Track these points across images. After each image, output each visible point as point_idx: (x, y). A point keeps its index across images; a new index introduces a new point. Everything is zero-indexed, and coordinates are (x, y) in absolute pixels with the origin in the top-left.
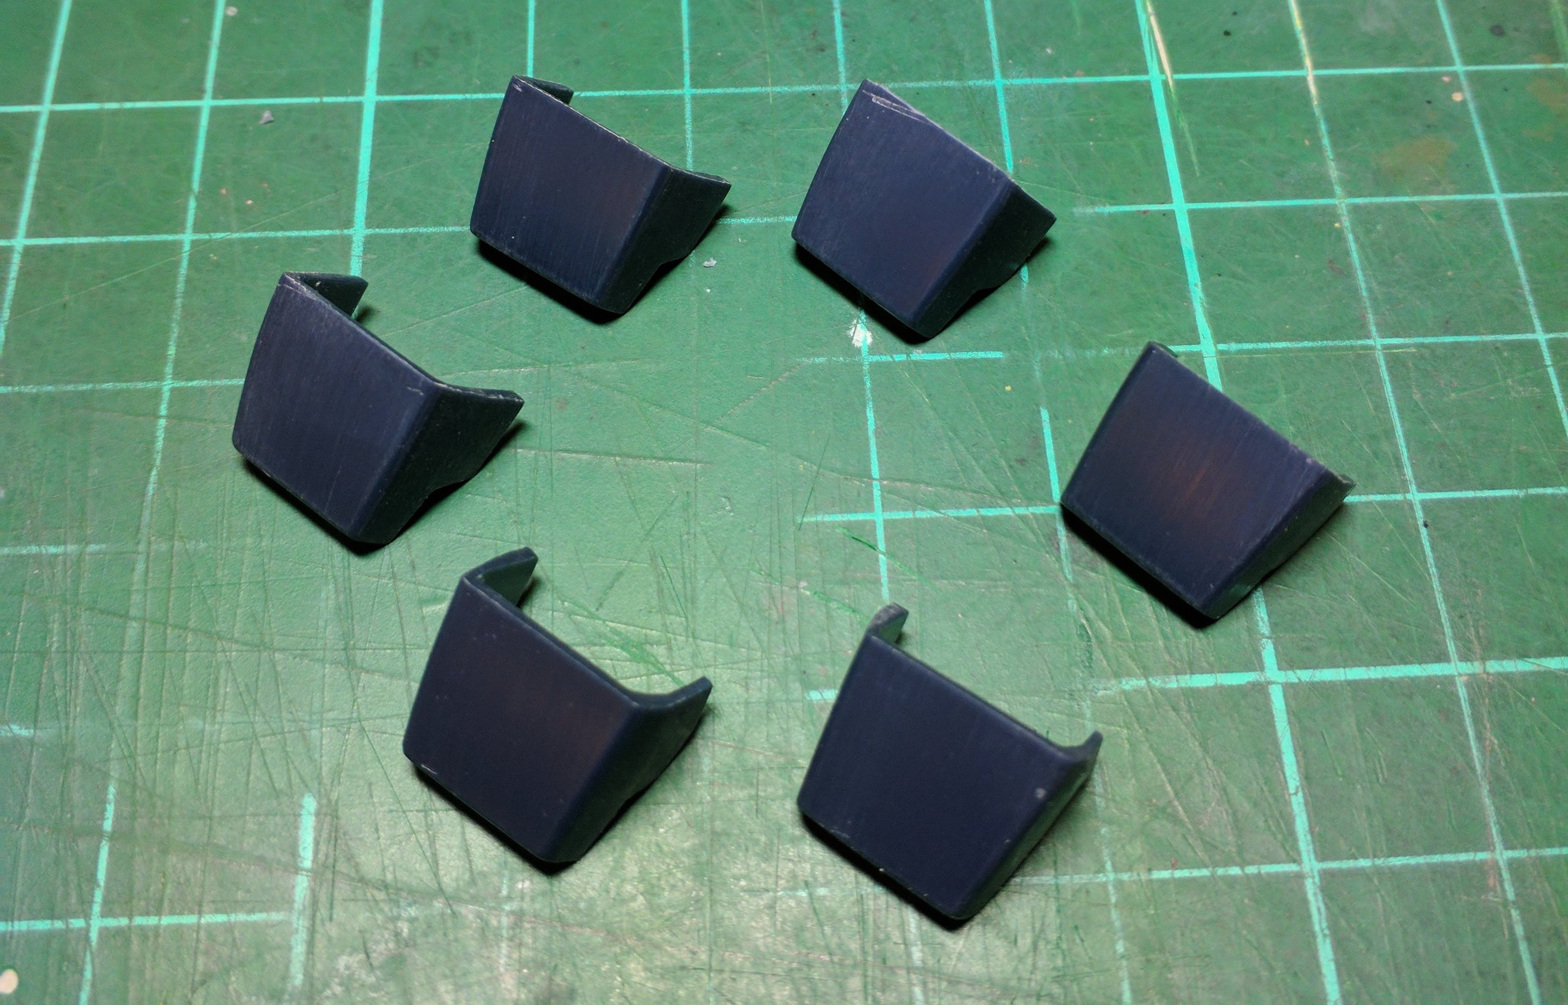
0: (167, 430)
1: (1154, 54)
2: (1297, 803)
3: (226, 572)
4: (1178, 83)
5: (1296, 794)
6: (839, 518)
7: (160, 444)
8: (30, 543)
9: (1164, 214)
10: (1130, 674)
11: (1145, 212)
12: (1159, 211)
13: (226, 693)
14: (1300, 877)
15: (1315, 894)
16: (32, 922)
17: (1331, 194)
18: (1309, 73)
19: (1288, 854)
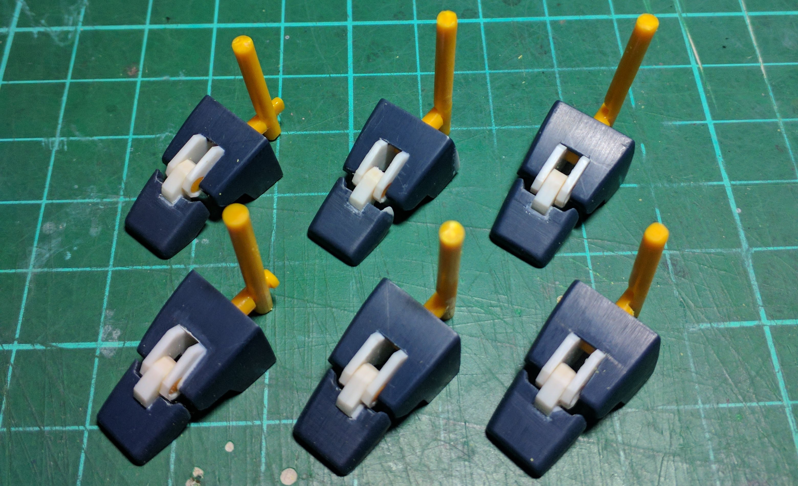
0: (277, 214)
1: (693, 56)
2: (779, 376)
3: (308, 274)
4: (705, 69)
5: (778, 372)
6: (570, 255)
7: (275, 220)
8: (222, 262)
9: (703, 125)
10: (703, 321)
11: (694, 124)
12: (701, 124)
13: (313, 325)
14: (783, 407)
15: (790, 414)
16: (237, 422)
17: (776, 117)
18: (762, 65)
19: (777, 397)
